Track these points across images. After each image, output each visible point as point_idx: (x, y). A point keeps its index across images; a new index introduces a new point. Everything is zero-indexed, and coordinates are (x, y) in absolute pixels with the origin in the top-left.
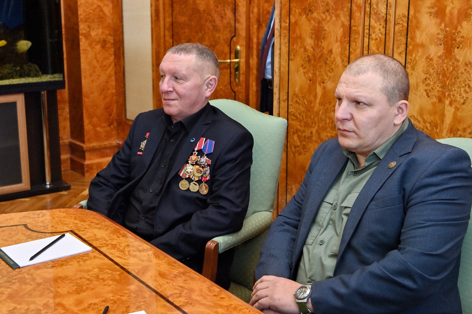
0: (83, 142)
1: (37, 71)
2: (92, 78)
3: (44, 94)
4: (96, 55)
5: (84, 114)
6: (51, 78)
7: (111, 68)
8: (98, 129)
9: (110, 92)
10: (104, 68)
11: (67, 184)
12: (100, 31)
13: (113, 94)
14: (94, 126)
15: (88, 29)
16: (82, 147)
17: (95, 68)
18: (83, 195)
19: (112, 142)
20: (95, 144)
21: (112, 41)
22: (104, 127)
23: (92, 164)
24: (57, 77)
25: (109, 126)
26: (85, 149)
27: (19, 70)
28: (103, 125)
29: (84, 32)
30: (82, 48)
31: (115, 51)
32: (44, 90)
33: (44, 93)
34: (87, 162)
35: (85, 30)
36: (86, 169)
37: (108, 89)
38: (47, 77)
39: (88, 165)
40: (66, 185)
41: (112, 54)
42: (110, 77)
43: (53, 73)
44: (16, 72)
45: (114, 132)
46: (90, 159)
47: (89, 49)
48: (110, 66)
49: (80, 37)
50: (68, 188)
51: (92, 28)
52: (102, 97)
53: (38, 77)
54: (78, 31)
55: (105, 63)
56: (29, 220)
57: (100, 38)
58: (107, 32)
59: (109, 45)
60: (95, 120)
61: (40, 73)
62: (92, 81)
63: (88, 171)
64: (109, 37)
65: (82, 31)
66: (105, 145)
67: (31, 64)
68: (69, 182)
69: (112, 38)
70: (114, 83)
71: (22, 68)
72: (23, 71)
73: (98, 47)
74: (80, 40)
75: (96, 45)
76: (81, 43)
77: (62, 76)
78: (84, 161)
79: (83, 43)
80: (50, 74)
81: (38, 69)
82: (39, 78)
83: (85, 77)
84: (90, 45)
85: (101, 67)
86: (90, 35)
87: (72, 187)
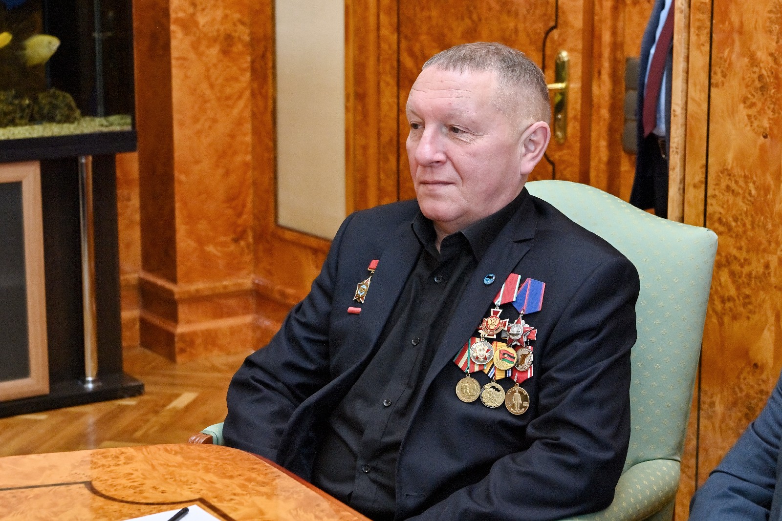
0: (174, 280)
1: (70, 108)
2: (198, 126)
3: (86, 164)
4: (208, 70)
5: (177, 213)
6: (102, 125)
7: (241, 103)
8: (210, 249)
9: (238, 159)
10: (226, 101)
11: (136, 380)
12: (219, 14)
13: (246, 164)
14: (201, 242)
15: (191, 10)
16: (171, 293)
17: (206, 102)
18: (174, 408)
19: (240, 281)
20: (200, 286)
21: (247, 38)
22: (224, 244)
23: (195, 333)
24: (118, 124)
25: (236, 241)
26: (177, 297)
27: (28, 106)
28: (222, 239)
29: (181, 15)
30: (174, 54)
31: (253, 62)
32: (86, 155)
33: (86, 161)
34: (181, 329)
35: (184, 11)
36: (178, 345)
37: (235, 153)
38: (92, 124)
39: (182, 335)
40: (132, 384)
41: (245, 70)
42: (239, 123)
43: (107, 113)
44: (22, 109)
45: (248, 258)
46: (188, 322)
47: (192, 56)
48: (240, 97)
49: (173, 27)
50: (137, 391)
51: (199, 8)
52: (221, 171)
53: (72, 122)
54: (166, 12)
55: (228, 91)
56: (96, 470)
57: (218, 31)
58: (237, 16)
59: (239, 48)
60: (202, 226)
61: (78, 113)
62: (199, 133)
63: (183, 351)
64: (240, 28)
65: (177, 13)
66: (225, 287)
67: (58, 92)
68: (137, 377)
69: (247, 31)
70: (249, 139)
71: (35, 100)
72: (36, 109)
73: (214, 51)
74: (172, 35)
75: (209, 47)
76: (174, 43)
77: (129, 120)
78: (175, 327)
79: (179, 42)
80: (101, 116)
81: (73, 104)
82: (75, 125)
83: (182, 124)
84: (195, 46)
85: (219, 99)
86: (196, 24)
87: (147, 389)
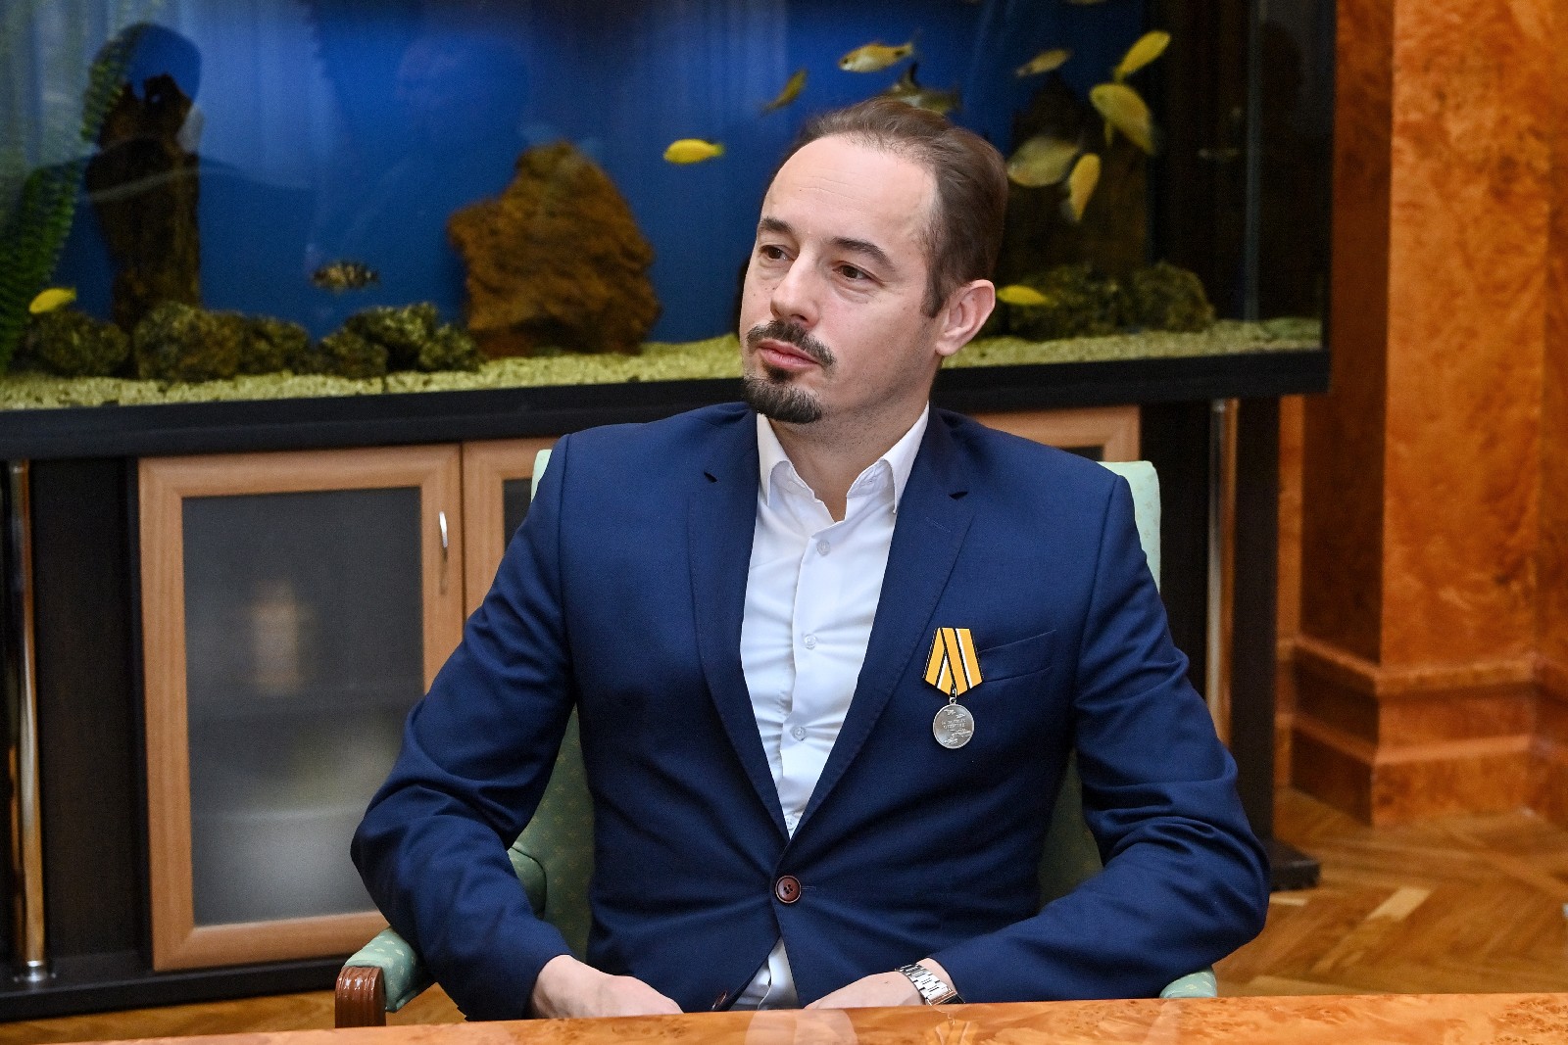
0: (1374, 657)
1: (1195, 301)
2: (1437, 344)
3: (1227, 415)
4: (1462, 229)
5: (1388, 520)
6: (1257, 338)
7: (1526, 299)
8: (1450, 595)
9: (1515, 414)
10: (1495, 294)
11: (1303, 857)
12: (1490, 115)
13: (1531, 426)
14: (1432, 582)
15: (1434, 106)
16: (1369, 683)
17: (1455, 294)
18: (1386, 918)
19: (1508, 664)
20: (1426, 670)
21: (1543, 165)
22: (1478, 588)
23: (1411, 767)
24: (1290, 336)
25: (1503, 581)
26: (1380, 690)
27: (1116, 295)
28: (1476, 576)
29: (1414, 116)
30: (1398, 195)
31: (1555, 215)
32: (1227, 396)
33: (1226, 409)
34: (1385, 757)
35: (1420, 108)
36: (1378, 790)
37: (1510, 401)
38: (1238, 334)
39: (1387, 770)
40: (1297, 864)
41: (1537, 231)
42: (1521, 338)
43: (1266, 314)
44: (1104, 303)
45: (1524, 617)
46: (1399, 743)
47: (1432, 199)
48: (1525, 285)
49: (1397, 142)
50: (1305, 878)
51: (1451, 102)
52: (1478, 437)
53: (1198, 331)
54: (1385, 111)
55: (1502, 273)
57: (1487, 149)
58: (1525, 120)
59: (1526, 185)
60: (1436, 548)
61: (1209, 312)
62: (1438, 358)
63: (1386, 801)
64: (1532, 142)
65: (1406, 113)
66: (1477, 676)
67: (1172, 270)
68: (1305, 850)
69: (1546, 150)
70: (1538, 372)
71: (1126, 282)
72: (1127, 302)
73: (1477, 192)
74: (1395, 157)
75: (1467, 182)
76: (1398, 174)
77: (1314, 328)
78: (1373, 753)
79: (1408, 171)
80: (1252, 320)
81: (1201, 293)
82: (1204, 336)
83: (1404, 340)
84: (1439, 181)
85: (1481, 290)
86: (1443, 134)
87: (1326, 875)
